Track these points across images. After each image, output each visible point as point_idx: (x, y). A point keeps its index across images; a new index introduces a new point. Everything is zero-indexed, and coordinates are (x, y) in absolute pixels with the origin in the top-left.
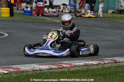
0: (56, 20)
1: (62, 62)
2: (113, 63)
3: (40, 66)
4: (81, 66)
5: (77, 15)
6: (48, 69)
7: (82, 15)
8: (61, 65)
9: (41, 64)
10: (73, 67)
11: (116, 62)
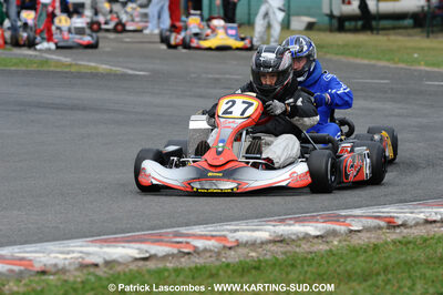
0: (93, 64)
1: (183, 230)
2: (380, 228)
3: (106, 250)
4: (262, 243)
5: (173, 42)
6: (136, 259)
7: (191, 41)
8: (187, 243)
9: (105, 241)
10: (230, 248)
11: (391, 225)
